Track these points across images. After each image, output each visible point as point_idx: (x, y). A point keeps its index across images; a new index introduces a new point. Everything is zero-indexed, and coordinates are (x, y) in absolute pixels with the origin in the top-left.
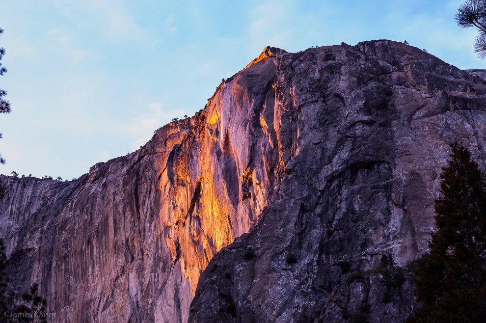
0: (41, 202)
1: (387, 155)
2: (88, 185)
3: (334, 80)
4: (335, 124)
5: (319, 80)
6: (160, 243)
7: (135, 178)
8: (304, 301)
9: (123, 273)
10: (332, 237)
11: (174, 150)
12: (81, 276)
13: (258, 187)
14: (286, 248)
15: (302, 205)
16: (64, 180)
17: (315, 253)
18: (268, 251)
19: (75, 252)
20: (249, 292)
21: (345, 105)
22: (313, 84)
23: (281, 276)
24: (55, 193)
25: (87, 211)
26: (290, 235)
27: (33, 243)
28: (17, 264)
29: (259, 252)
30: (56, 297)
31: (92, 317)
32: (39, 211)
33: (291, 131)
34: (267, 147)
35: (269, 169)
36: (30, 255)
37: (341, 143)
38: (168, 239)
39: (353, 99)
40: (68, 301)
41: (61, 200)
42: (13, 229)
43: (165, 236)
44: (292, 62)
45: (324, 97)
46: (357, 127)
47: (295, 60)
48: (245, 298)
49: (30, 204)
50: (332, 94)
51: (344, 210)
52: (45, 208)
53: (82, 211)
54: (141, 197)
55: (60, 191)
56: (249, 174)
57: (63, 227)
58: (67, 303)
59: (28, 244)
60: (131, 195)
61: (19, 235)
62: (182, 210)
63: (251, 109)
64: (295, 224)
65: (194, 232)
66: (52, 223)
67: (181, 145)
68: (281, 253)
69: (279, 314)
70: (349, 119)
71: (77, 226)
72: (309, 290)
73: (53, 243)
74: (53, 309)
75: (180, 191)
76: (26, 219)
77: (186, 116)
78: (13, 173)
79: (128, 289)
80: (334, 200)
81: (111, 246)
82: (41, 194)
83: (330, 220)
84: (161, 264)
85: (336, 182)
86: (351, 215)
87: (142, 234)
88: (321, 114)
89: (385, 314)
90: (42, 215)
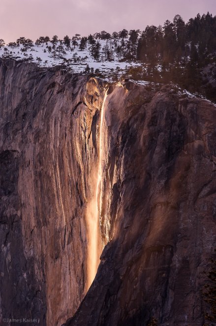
0: (21, 95)
15: (108, 290)
24: (33, 85)
26: (97, 320)
27: (16, 145)
31: (61, 247)
32: (19, 106)
36: (15, 156)
39: (158, 178)
41: (39, 96)
49: (11, 95)
52: (24, 103)
55: (38, 82)
59: (12, 144)
70: (151, 200)
76: (9, 112)
79: (81, 233)
82: (20, 84)
90: (22, 112)
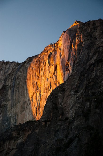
0: (12, 70)
2: (26, 64)
3: (95, 32)
4: (93, 47)
5: (90, 32)
6: (45, 83)
7: (39, 63)
8: (79, 105)
9: (35, 93)
10: (90, 84)
11: (50, 54)
12: (23, 94)
13: (70, 67)
14: (75, 88)
15: (81, 74)
16: (19, 63)
17: (84, 89)
18: (69, 89)
19: (21, 86)
20: (62, 102)
21: (97, 41)
22: (88, 34)
23: (72, 97)
24: (16, 67)
25: (25, 73)
26: (76, 83)
27: (9, 83)
28: (4, 90)
29: (66, 89)
30: (15, 100)
31: (26, 107)
32: (11, 73)
33: (80, 49)
34: (73, 55)
35: (73, 62)
36: (8, 87)
37: (95, 53)
38: (48, 82)
39: (100, 39)
40: (19, 102)
41: (18, 69)
42: (2, 79)
43: (47, 81)
44: (82, 26)
45: (91, 38)
46: (101, 48)
47: (83, 25)
48: (61, 104)
49: (8, 70)
50: (93, 37)
51: (94, 75)
52: (13, 72)
53: (23, 73)
54: (40, 69)
55: (18, 66)
56: (68, 63)
57: (18, 78)
58: (18, 102)
59: (7, 83)
60: (38, 68)
61: (5, 81)
62: (52, 73)
63: (69, 42)
64: (78, 80)
65: (55, 80)
66: (15, 77)
67: (52, 52)
68: (73, 89)
69: (71, 109)
70: (98, 45)
71: (22, 78)
72: (81, 101)
73: (15, 83)
74: (14, 105)
75: (51, 67)
76: (7, 75)
77: (54, 43)
78: (3, 60)
79: (36, 98)
80: (91, 72)
81: (32, 84)
82: (12, 67)
83: (90, 79)
84: (46, 90)
85: (92, 66)
86: (96, 77)
87: (41, 81)
88: (89, 44)
89: (95, 112)
90: (12, 74)
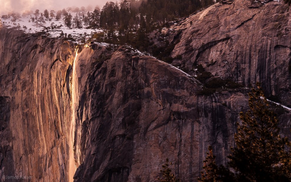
0: (12, 55)
1: (128, 162)
4: (104, 138)
5: (104, 95)
9: (55, 145)
11: (69, 69)
19: (31, 113)
24: (20, 47)
27: (8, 92)
31: (43, 170)
32: (10, 63)
36: (7, 100)
39: (117, 116)
40: (31, 150)
41: (25, 55)
50: (107, 111)
52: (14, 60)
59: (5, 92)
70: (112, 133)
76: (3, 68)
79: (58, 158)
82: (11, 46)
88: (99, 128)
90: (13, 67)
